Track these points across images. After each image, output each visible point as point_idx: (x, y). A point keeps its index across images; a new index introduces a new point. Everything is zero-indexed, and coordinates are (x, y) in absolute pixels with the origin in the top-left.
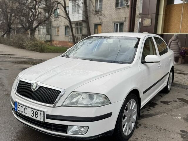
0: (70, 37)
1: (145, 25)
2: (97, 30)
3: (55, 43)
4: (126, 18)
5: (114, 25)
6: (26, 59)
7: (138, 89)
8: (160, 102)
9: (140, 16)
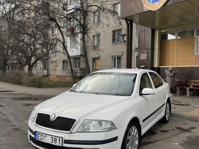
0: (68, 71)
1: (142, 60)
2: (96, 64)
3: (52, 77)
4: (123, 52)
5: (112, 59)
6: (26, 95)
7: (138, 117)
8: (160, 131)
9: (137, 50)
